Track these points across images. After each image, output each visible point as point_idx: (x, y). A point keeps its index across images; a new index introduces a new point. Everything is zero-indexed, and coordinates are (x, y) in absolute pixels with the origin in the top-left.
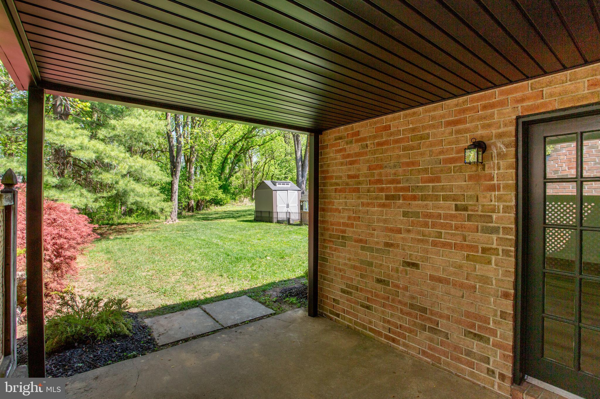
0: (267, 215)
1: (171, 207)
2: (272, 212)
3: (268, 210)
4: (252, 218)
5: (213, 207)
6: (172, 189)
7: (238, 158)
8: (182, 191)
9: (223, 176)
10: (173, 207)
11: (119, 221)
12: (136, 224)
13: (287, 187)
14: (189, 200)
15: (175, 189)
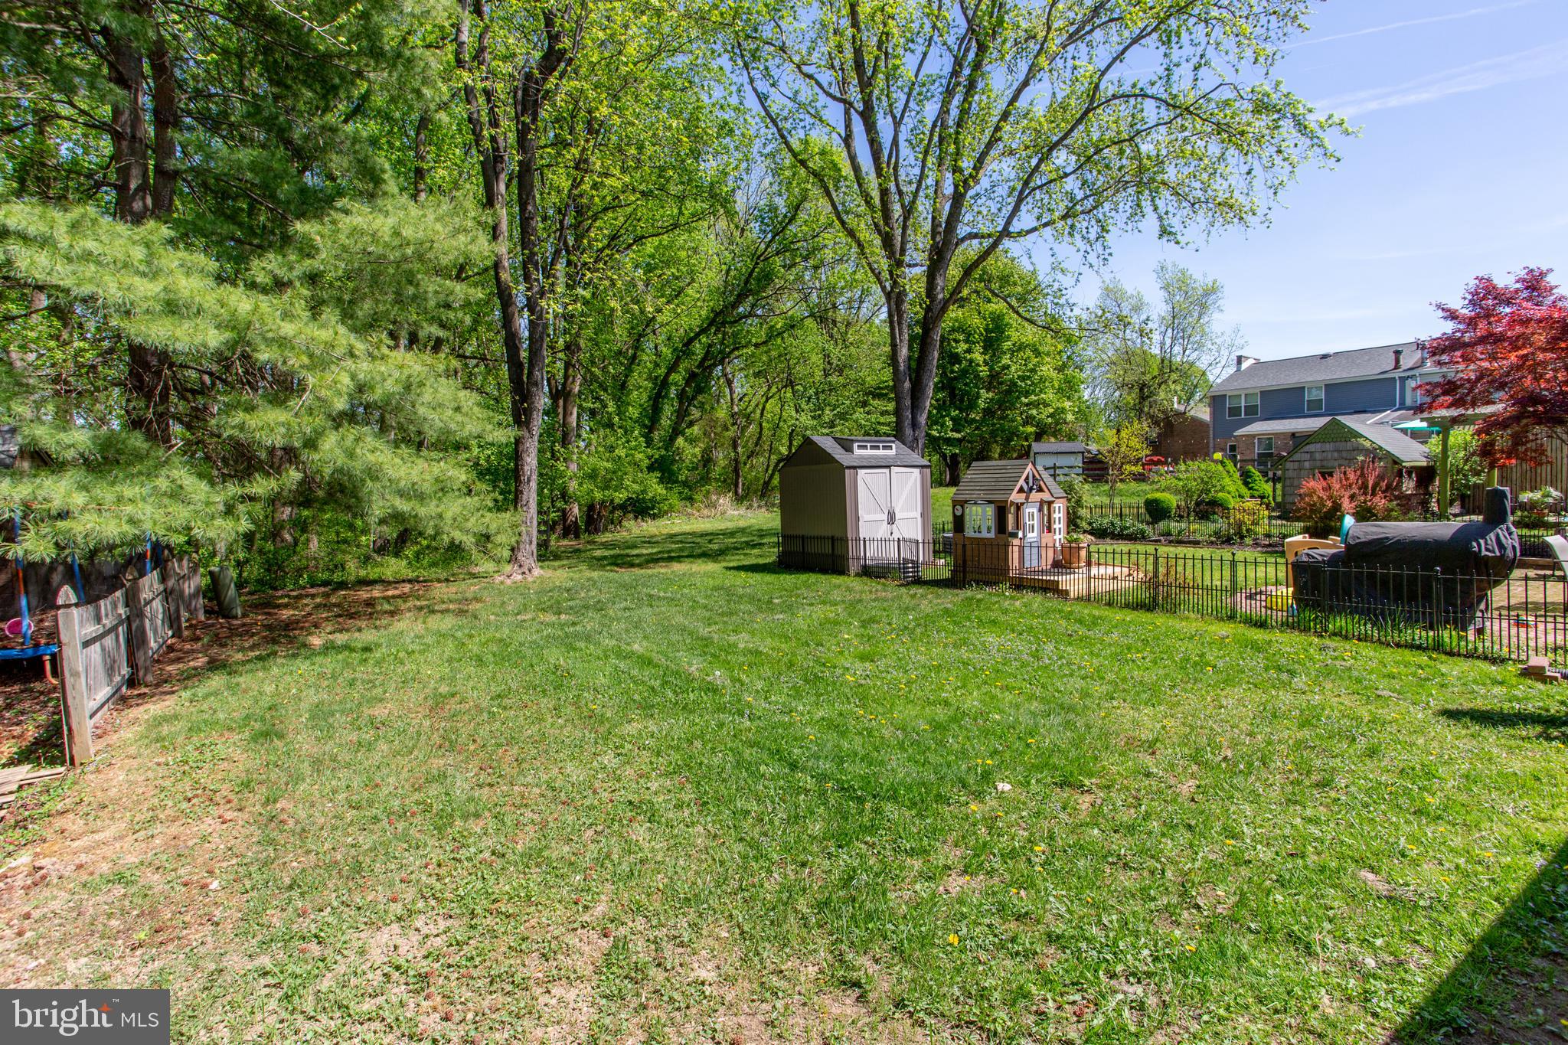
0: (827, 549)
1: (517, 530)
2: (844, 540)
3: (829, 533)
4: (771, 555)
5: (632, 522)
6: (516, 474)
7: (698, 381)
8: (547, 478)
9: (656, 435)
10: (523, 529)
11: (363, 573)
12: (410, 581)
13: (885, 457)
14: (566, 502)
15: (526, 468)
